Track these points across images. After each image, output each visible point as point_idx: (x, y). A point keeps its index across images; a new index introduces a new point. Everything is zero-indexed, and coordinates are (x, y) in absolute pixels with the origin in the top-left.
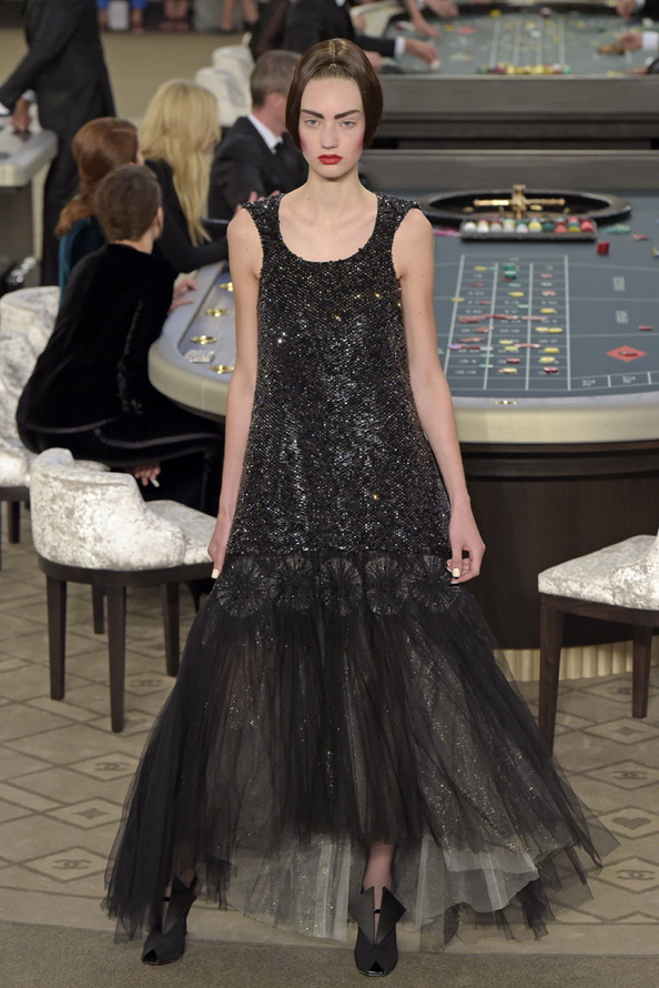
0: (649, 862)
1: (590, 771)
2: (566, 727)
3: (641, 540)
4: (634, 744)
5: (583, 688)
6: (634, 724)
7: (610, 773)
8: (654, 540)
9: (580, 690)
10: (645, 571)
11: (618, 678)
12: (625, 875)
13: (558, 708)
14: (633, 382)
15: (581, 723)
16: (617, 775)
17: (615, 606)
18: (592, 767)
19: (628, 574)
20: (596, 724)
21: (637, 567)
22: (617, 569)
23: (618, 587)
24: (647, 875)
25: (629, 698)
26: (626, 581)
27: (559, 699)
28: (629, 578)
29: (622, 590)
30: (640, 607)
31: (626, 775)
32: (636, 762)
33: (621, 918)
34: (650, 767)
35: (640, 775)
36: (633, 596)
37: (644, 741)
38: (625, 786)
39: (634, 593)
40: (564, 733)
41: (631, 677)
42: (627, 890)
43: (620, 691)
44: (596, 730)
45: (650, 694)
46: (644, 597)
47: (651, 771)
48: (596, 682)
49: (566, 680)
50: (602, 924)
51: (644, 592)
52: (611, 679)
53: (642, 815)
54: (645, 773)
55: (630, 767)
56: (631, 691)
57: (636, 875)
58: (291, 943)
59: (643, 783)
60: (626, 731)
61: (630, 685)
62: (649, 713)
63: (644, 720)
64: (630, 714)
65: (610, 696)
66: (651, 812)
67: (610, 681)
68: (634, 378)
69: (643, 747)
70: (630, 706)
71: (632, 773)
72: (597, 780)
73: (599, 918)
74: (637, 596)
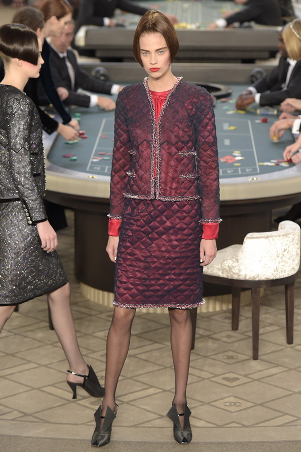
0: (239, 398)
1: (211, 355)
2: (201, 335)
3: (236, 247)
4: (232, 343)
5: (209, 317)
6: (233, 333)
7: (220, 356)
8: (241, 247)
9: (208, 317)
10: (237, 262)
11: (225, 312)
12: (228, 404)
13: (197, 326)
14: (232, 173)
15: (208, 333)
16: (225, 357)
17: (224, 278)
18: (212, 354)
19: (229, 263)
20: (215, 333)
21: (234, 260)
22: (224, 260)
23: (225, 269)
24: (238, 404)
25: (230, 321)
26: (228, 266)
27: (197, 322)
28: (230, 265)
29: (227, 270)
30: (235, 278)
31: (229, 357)
32: (233, 351)
33: (226, 424)
34: (239, 353)
35: (235, 357)
36: (232, 273)
37: (237, 341)
38: (228, 362)
39: (232, 272)
40: (200, 338)
41: (231, 311)
42: (229, 411)
43: (226, 318)
44: (215, 336)
45: (240, 319)
46: (237, 274)
47: (240, 355)
48: (215, 313)
49: (201, 313)
50: (217, 427)
51: (237, 271)
52: (222, 312)
53: (235, 376)
54: (237, 356)
55: (230, 353)
56: (231, 318)
57: (233, 404)
58: (70, 438)
59: (236, 361)
60: (229, 337)
61: (230, 315)
62: (239, 328)
63: (237, 331)
64: (231, 328)
65: (221, 320)
66: (240, 375)
67: (221, 313)
68: (232, 171)
69: (236, 344)
70: (231, 325)
71: (231, 356)
72: (215, 360)
73: (215, 424)
74: (234, 273)
